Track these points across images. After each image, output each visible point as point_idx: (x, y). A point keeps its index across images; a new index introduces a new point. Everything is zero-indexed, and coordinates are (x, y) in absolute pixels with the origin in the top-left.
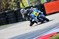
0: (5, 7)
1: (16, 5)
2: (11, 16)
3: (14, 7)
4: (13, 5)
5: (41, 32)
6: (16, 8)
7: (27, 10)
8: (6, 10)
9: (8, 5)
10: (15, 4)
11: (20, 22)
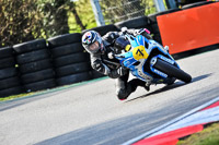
0: (14, 30)
1: (51, 23)
2: (35, 64)
3: (47, 29)
4: (41, 22)
5: (144, 121)
6: (52, 33)
7: (107, 35)
8: (15, 40)
9: (22, 22)
10: (49, 19)
11: (66, 87)
